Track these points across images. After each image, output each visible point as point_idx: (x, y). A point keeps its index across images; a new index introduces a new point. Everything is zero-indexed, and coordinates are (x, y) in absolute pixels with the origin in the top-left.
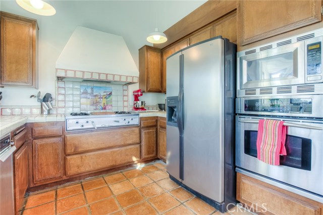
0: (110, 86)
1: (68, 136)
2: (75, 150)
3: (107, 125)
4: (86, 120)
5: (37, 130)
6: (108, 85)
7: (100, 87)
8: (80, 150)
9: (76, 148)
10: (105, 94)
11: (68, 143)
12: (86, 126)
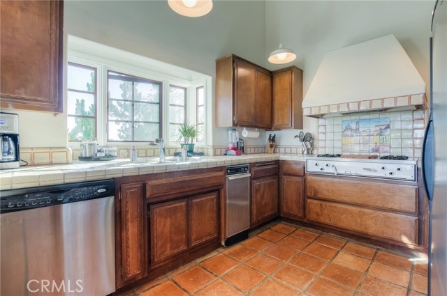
0: (387, 115)
1: (309, 178)
2: (315, 194)
3: (353, 172)
4: (326, 163)
5: (285, 168)
6: (382, 116)
7: (370, 119)
8: (320, 196)
9: (316, 192)
10: (378, 128)
11: (308, 185)
12: (327, 170)
